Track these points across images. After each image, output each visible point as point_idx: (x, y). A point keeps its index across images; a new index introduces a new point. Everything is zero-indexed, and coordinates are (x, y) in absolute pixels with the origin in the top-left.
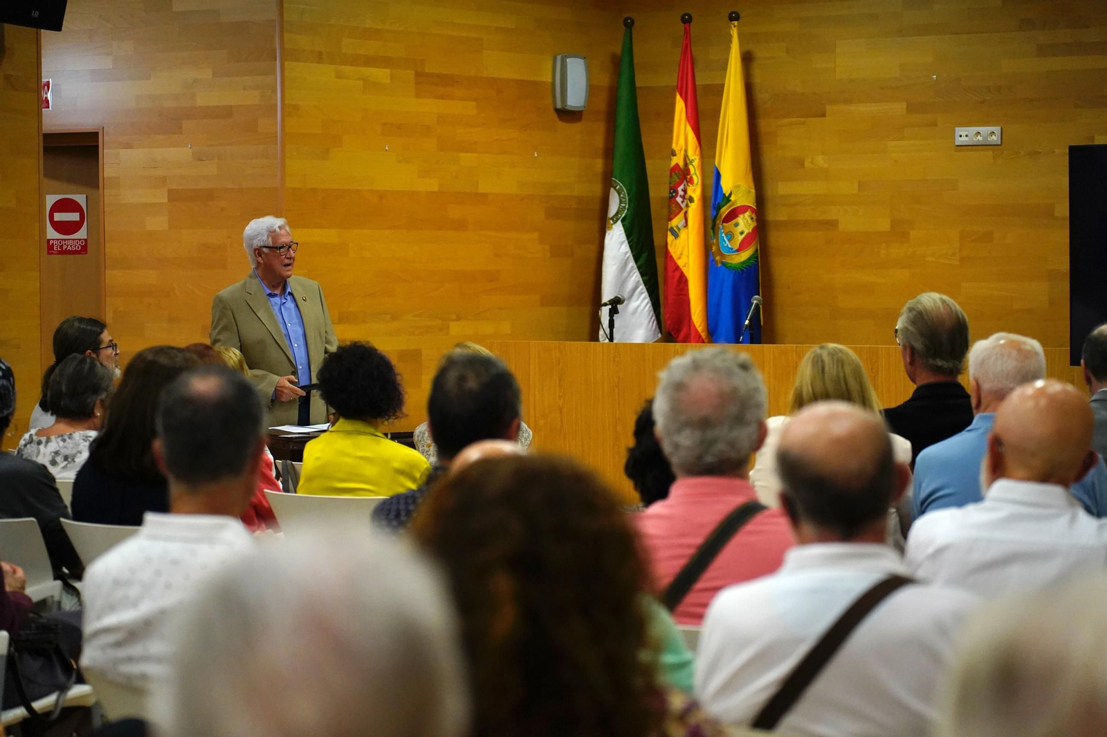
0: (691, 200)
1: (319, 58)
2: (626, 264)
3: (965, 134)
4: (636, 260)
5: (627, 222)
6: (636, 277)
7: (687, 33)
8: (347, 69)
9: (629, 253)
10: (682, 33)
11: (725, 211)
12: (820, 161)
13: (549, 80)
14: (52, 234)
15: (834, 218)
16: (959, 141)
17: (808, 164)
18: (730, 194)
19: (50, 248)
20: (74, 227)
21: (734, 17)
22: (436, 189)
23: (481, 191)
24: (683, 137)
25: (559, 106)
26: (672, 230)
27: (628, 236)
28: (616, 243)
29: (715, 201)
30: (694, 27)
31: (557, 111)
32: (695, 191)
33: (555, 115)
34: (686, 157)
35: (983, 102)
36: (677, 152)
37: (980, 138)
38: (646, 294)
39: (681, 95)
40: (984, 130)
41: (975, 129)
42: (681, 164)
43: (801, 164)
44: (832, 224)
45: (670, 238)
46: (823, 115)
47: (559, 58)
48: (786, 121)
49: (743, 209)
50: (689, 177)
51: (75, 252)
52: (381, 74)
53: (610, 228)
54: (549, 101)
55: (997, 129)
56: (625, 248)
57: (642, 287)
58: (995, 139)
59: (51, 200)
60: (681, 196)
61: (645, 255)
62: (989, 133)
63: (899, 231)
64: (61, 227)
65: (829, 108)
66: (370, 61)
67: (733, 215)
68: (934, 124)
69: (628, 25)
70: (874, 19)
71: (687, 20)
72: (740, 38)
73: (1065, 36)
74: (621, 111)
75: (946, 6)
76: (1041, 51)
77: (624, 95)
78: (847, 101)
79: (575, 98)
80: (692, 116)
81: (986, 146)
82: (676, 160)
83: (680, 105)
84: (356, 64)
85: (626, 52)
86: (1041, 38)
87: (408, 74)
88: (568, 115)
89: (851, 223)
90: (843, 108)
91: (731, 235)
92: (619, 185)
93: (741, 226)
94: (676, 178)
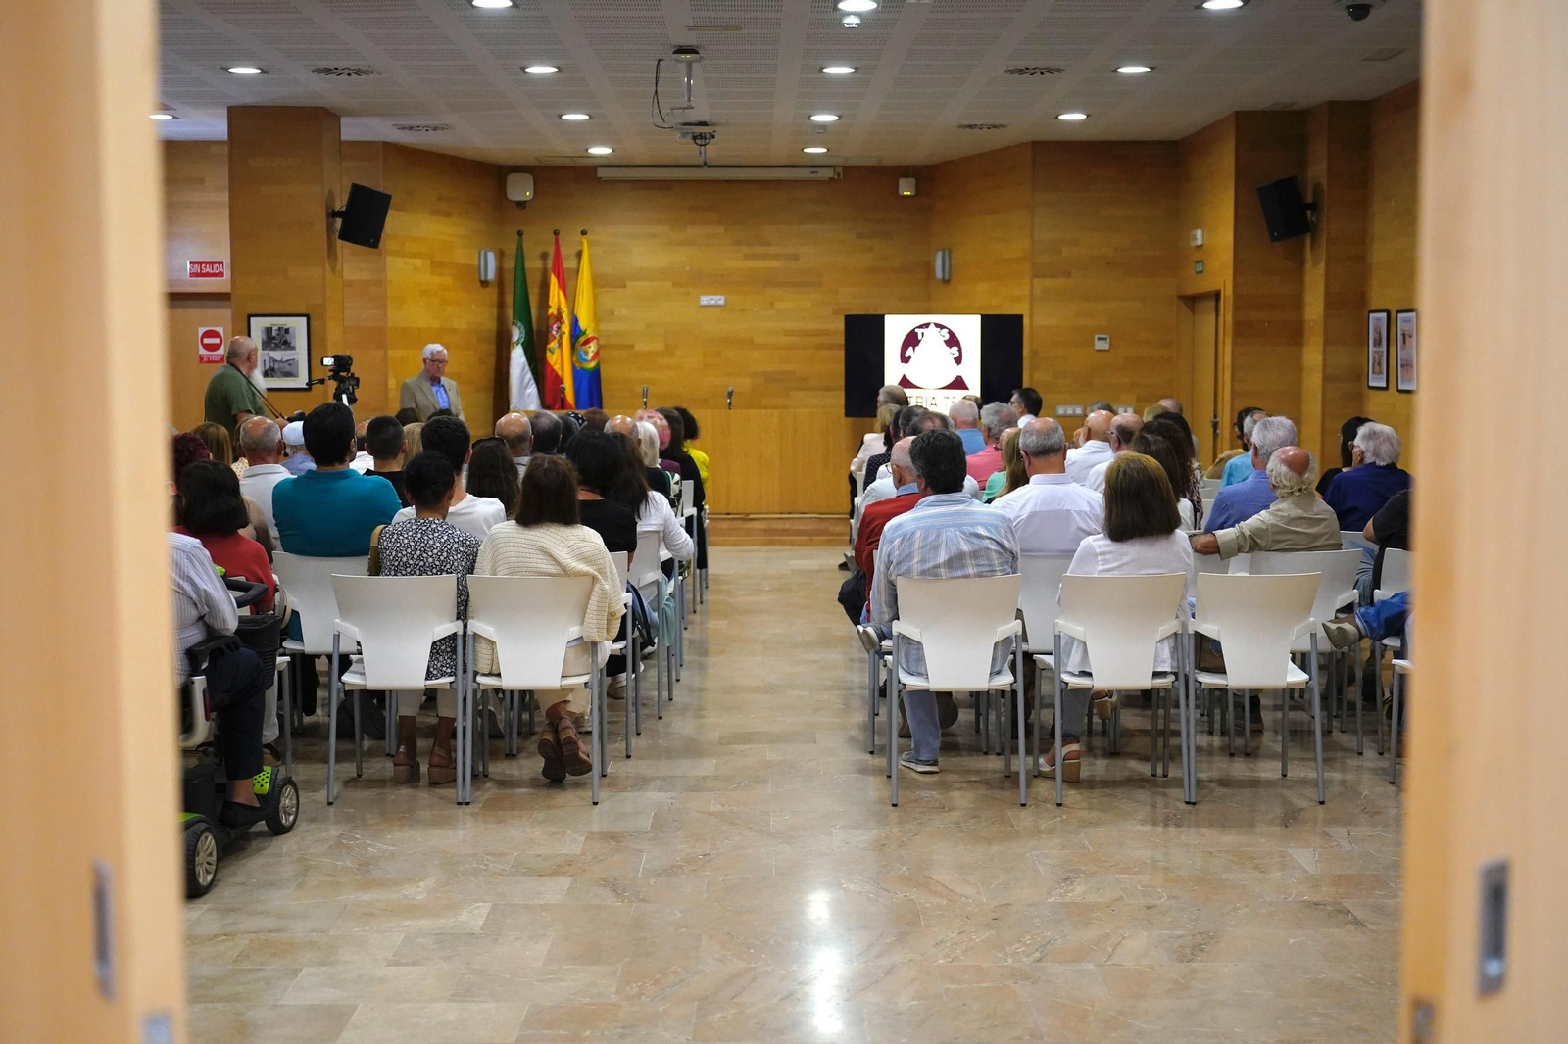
0: (564, 333)
2: (524, 369)
3: (705, 300)
4: (530, 365)
5: (523, 344)
6: (529, 375)
7: (557, 242)
9: (526, 363)
10: (553, 240)
11: (582, 339)
12: (624, 312)
13: (477, 263)
14: (202, 351)
15: (631, 343)
16: (702, 303)
17: (616, 313)
18: (584, 330)
19: (201, 359)
20: (216, 347)
21: (584, 233)
24: (556, 297)
25: (483, 278)
26: (550, 349)
28: (518, 357)
29: (576, 332)
30: (560, 236)
31: (481, 281)
32: (566, 328)
33: (479, 284)
34: (559, 309)
35: (715, 283)
36: (553, 306)
37: (713, 302)
38: (534, 385)
39: (554, 274)
40: (717, 297)
41: (711, 297)
42: (555, 313)
43: (613, 314)
44: (632, 346)
45: (548, 354)
46: (625, 287)
47: (483, 252)
48: (603, 289)
49: (593, 338)
50: (561, 320)
51: (217, 362)
53: (514, 348)
54: (477, 277)
55: (723, 297)
56: (524, 359)
57: (533, 381)
58: (722, 302)
59: (202, 331)
60: (555, 331)
62: (720, 300)
63: (669, 351)
64: (208, 347)
65: (629, 283)
66: (416, 255)
67: (587, 342)
68: (688, 294)
69: (520, 234)
70: (653, 236)
71: (556, 233)
72: (588, 244)
73: (759, 250)
74: (518, 283)
75: (693, 231)
76: (746, 257)
77: (519, 273)
78: (639, 280)
79: (491, 275)
80: (563, 286)
81: (717, 306)
82: (552, 311)
83: (553, 280)
84: (410, 257)
85: (520, 248)
86: (746, 250)
87: (428, 262)
88: (485, 283)
89: (642, 346)
90: (637, 283)
91: (586, 353)
92: (519, 324)
93: (592, 348)
94: (551, 321)
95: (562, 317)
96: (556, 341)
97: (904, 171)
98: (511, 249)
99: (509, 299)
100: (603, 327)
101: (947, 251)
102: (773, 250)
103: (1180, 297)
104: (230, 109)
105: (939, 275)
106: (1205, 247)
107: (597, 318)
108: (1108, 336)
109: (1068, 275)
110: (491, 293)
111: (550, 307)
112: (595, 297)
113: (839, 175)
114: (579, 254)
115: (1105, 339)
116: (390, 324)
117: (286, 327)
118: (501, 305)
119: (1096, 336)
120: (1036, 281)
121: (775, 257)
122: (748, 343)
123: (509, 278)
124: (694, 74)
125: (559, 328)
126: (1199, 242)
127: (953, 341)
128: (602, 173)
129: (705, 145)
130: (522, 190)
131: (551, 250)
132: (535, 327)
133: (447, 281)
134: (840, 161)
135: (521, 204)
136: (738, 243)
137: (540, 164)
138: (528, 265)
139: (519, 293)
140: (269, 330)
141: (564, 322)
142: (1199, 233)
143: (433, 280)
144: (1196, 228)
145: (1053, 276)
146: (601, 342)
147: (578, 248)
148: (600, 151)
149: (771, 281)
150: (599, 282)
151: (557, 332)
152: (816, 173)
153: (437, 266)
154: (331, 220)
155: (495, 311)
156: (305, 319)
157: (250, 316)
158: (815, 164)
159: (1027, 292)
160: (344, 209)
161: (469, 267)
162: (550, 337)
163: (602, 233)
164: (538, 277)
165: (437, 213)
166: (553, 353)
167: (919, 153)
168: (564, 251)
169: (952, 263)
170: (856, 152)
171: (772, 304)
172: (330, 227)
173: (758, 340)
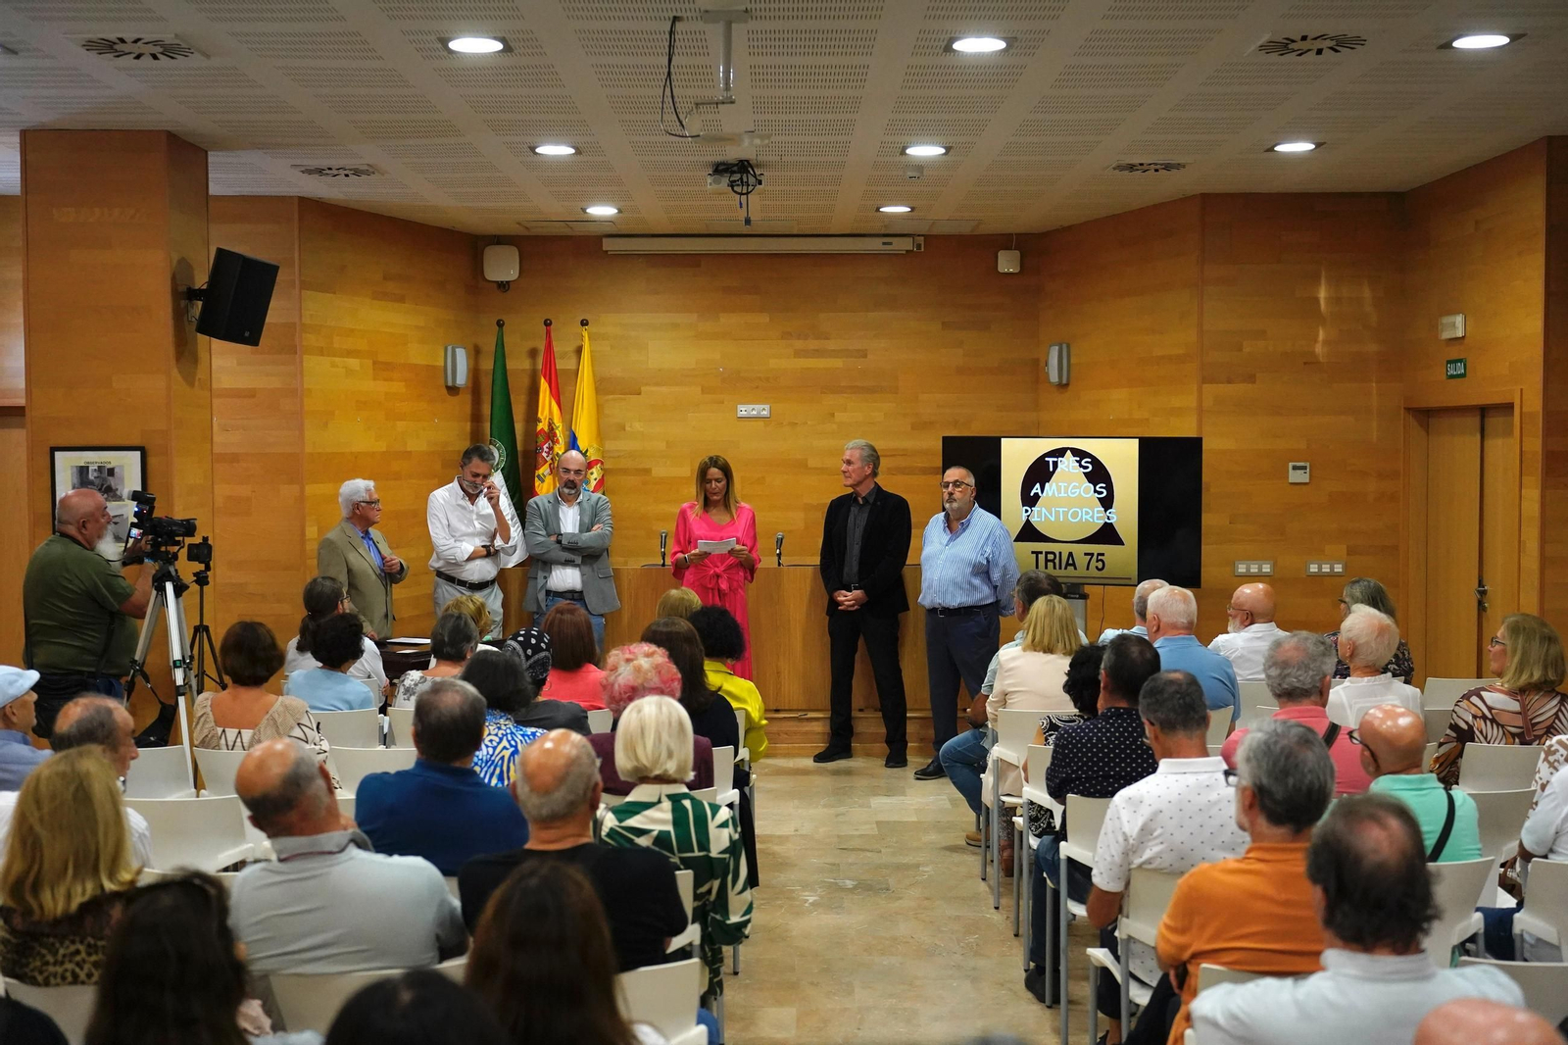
1: (321, 352)
3: (744, 410)
5: (505, 471)
7: (548, 333)
8: (337, 359)
10: (544, 333)
12: (638, 426)
13: (442, 364)
15: (647, 467)
16: (740, 414)
17: (627, 428)
18: (587, 451)
21: (584, 323)
22: (384, 449)
23: (409, 449)
24: (547, 408)
25: (450, 384)
26: (539, 476)
27: (506, 482)
30: (553, 327)
31: (448, 388)
32: (561, 449)
33: (445, 391)
34: (551, 424)
35: (757, 387)
36: (543, 420)
37: (754, 412)
39: (545, 378)
40: (759, 407)
41: (752, 406)
42: (546, 429)
43: (623, 429)
44: (647, 471)
45: (537, 483)
46: (639, 394)
47: (450, 348)
48: (610, 397)
49: (596, 462)
50: (555, 439)
52: (354, 363)
54: (442, 382)
55: (767, 407)
58: (765, 413)
60: (545, 452)
61: (517, 495)
62: (763, 410)
65: (644, 389)
66: (349, 353)
67: (588, 467)
68: (722, 402)
69: (500, 324)
70: (675, 326)
71: (548, 323)
72: (589, 337)
73: (813, 344)
74: (497, 388)
75: (729, 321)
76: (798, 354)
77: (499, 376)
78: (657, 384)
79: (462, 378)
80: (556, 394)
81: (759, 418)
82: (542, 426)
83: (544, 385)
84: (341, 356)
85: (500, 345)
86: (799, 344)
87: (369, 362)
88: (453, 390)
89: (660, 471)
90: (654, 389)
92: (499, 444)
94: (541, 439)
95: (555, 435)
96: (547, 465)
97: (1006, 241)
98: (489, 344)
99: (486, 409)
100: (610, 445)
101: (1064, 346)
102: (831, 345)
103: (1408, 409)
104: (24, 134)
105: (1054, 377)
106: (1466, 341)
107: (601, 435)
108: (1308, 465)
109: (1251, 378)
110: (464, 402)
111: (540, 421)
112: (600, 409)
113: (919, 247)
114: (579, 351)
115: (1305, 468)
116: (308, 449)
117: (109, 466)
118: (476, 418)
119: (1291, 465)
120: (1207, 387)
121: (834, 354)
122: (801, 466)
123: (486, 383)
124: (734, 57)
125: (551, 449)
126: (1460, 334)
127: (1098, 474)
128: (608, 245)
129: (747, 193)
130: (503, 266)
131: (541, 346)
132: (519, 447)
133: (398, 387)
134: (924, 229)
135: (503, 286)
136: (786, 335)
137: (527, 233)
138: (510, 365)
139: (498, 402)
140: (83, 471)
141: (558, 441)
142: (1459, 319)
143: (373, 387)
144: (1455, 312)
145: (1229, 382)
146: (606, 466)
147: (579, 343)
148: (602, 211)
149: (831, 385)
150: (604, 387)
151: (548, 453)
152: (891, 244)
153: (383, 368)
154: (183, 303)
155: (468, 426)
156: (138, 454)
157: (53, 450)
158: (889, 232)
159: (1194, 404)
160: (205, 287)
161: (431, 369)
162: (540, 460)
163: (609, 323)
164: (526, 381)
165: (381, 296)
166: (543, 481)
167: (1030, 217)
168: (557, 348)
169: (1072, 361)
170: (948, 215)
171: (833, 415)
172: (179, 315)
173: (812, 463)
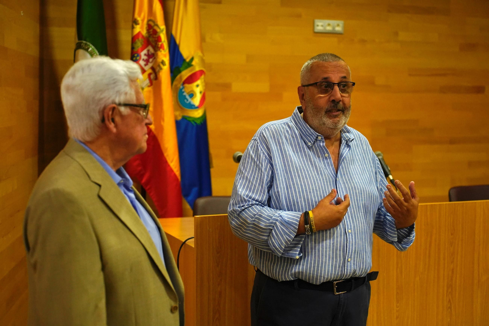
0: (163, 63)
3: (321, 25)
11: (185, 74)
16: (317, 29)
18: (192, 60)
35: (332, 3)
36: (140, 22)
37: (330, 28)
40: (333, 22)
41: (328, 21)
42: (144, 32)
50: (160, 43)
55: (341, 23)
58: (339, 29)
60: (143, 60)
62: (337, 25)
68: (299, 16)
81: (333, 33)
91: (192, 95)
93: (197, 88)
141: (162, 47)
146: (212, 78)
171: (397, 34)
